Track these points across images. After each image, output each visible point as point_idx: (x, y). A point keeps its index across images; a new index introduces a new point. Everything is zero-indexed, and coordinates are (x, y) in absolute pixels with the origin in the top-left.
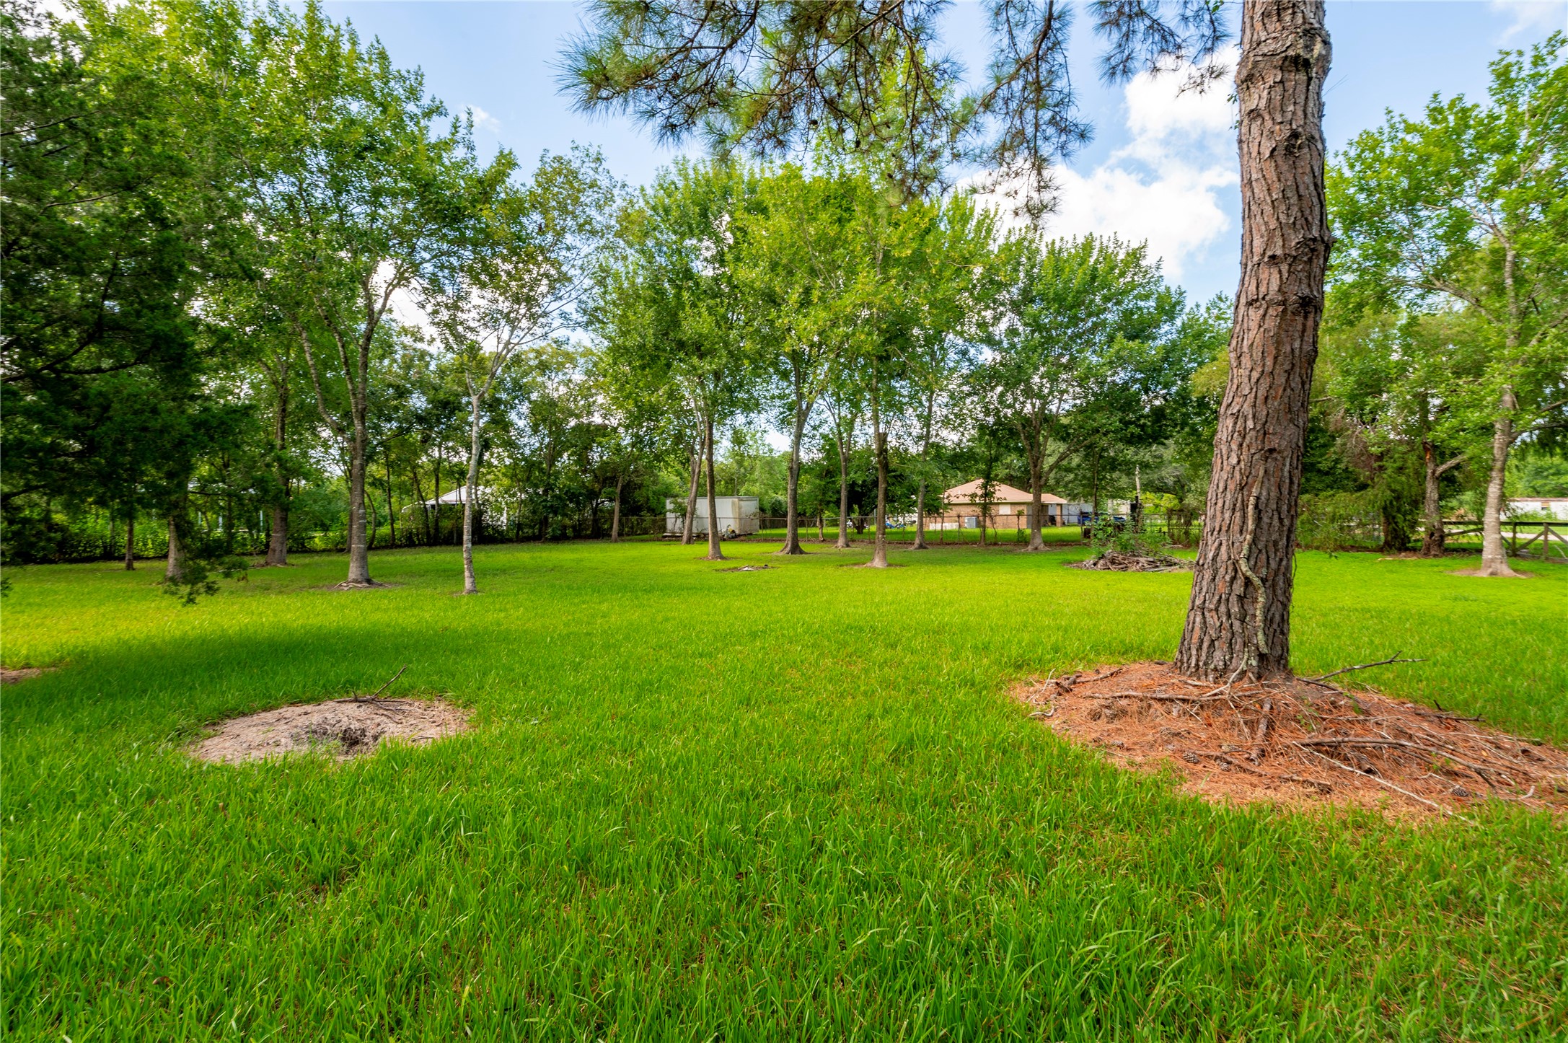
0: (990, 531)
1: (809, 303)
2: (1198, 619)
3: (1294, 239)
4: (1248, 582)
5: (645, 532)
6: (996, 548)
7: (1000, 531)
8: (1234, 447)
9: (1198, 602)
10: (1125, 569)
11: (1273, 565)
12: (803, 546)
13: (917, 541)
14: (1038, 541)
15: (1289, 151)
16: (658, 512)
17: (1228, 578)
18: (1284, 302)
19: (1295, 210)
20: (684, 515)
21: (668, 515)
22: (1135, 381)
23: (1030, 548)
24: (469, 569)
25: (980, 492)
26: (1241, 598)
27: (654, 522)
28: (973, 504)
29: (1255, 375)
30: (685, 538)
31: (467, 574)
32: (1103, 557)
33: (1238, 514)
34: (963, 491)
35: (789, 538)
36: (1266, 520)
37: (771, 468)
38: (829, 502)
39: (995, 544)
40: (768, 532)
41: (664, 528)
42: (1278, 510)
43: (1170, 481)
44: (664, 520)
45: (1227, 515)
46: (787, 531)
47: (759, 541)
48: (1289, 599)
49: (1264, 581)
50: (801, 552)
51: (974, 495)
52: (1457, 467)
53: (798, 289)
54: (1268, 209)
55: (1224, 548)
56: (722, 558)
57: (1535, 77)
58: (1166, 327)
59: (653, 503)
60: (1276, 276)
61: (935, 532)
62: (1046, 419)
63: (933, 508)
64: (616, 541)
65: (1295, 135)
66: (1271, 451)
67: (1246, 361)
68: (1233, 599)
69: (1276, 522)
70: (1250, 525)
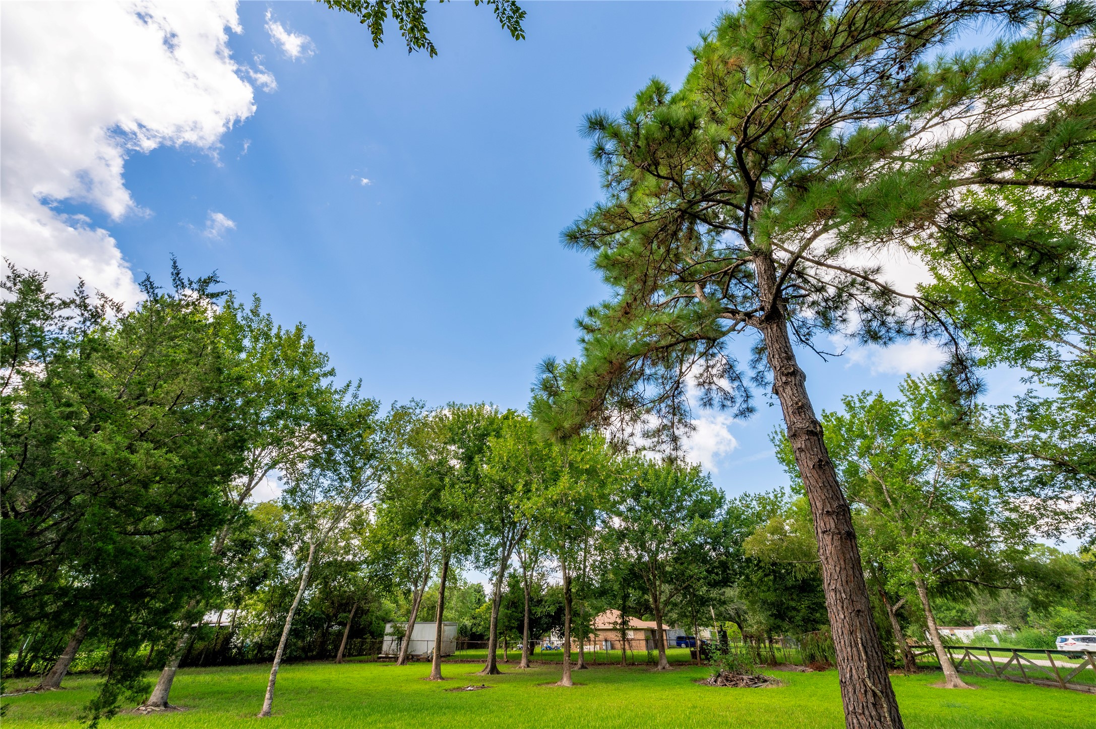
0: (628, 652)
1: (529, 491)
2: (855, 721)
3: (835, 505)
4: (874, 694)
5: (360, 653)
6: (634, 667)
7: (635, 652)
8: (840, 608)
9: (851, 709)
10: (736, 685)
11: (883, 682)
12: (501, 667)
13: (580, 662)
14: (664, 662)
15: (820, 466)
16: (379, 635)
17: (862, 691)
18: (839, 533)
19: (830, 491)
20: (400, 639)
21: (386, 638)
22: (707, 543)
23: (660, 667)
24: (270, 691)
25: (619, 621)
26: (874, 705)
27: (374, 643)
28: (614, 629)
29: (838, 569)
30: (400, 660)
31: (267, 696)
32: (719, 675)
33: (854, 649)
34: (608, 618)
35: (489, 659)
36: (869, 653)
37: (464, 598)
38: (513, 628)
39: (633, 664)
40: (464, 653)
41: (380, 650)
42: (873, 646)
43: (732, 613)
44: (381, 642)
45: (849, 649)
46: (486, 652)
47: (456, 662)
48: (896, 704)
49: (882, 692)
50: (498, 673)
51: (615, 623)
52: (902, 607)
53: (522, 482)
54: (819, 490)
55: (854, 671)
56: (442, 678)
57: (863, 408)
58: (718, 511)
59: (374, 627)
60: (832, 521)
61: (590, 653)
62: (656, 566)
63: (584, 632)
64: (340, 663)
65: (820, 461)
66: (859, 611)
67: (830, 561)
68: (870, 706)
69: (874, 654)
70: (864, 657)
